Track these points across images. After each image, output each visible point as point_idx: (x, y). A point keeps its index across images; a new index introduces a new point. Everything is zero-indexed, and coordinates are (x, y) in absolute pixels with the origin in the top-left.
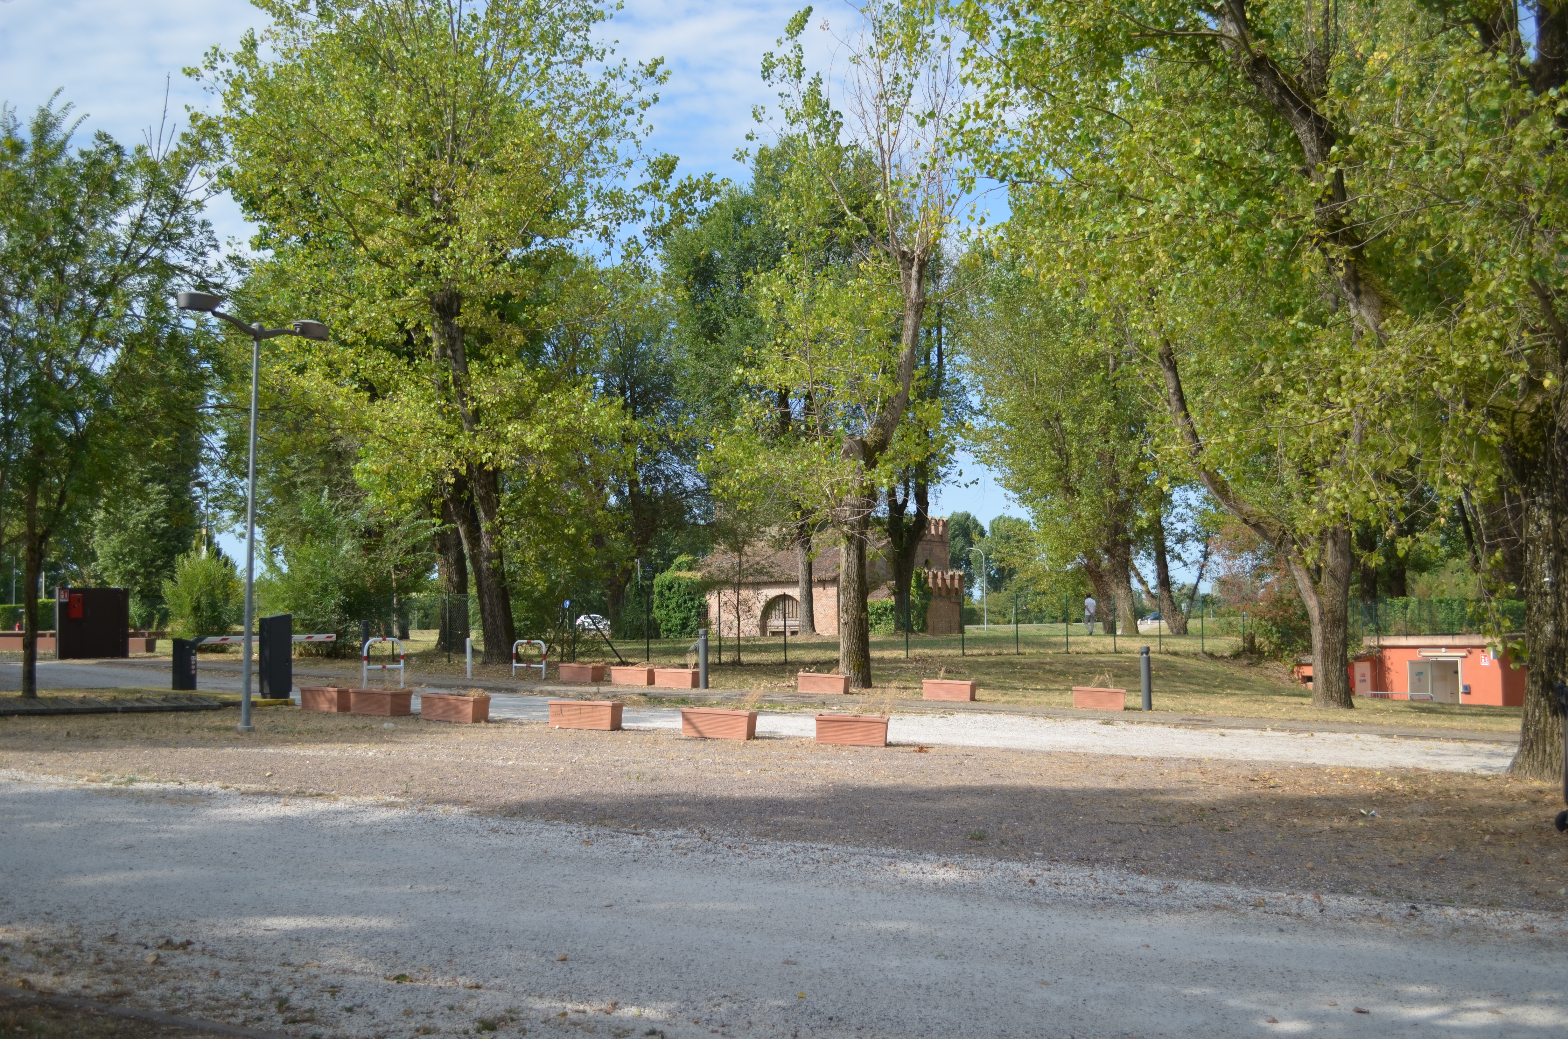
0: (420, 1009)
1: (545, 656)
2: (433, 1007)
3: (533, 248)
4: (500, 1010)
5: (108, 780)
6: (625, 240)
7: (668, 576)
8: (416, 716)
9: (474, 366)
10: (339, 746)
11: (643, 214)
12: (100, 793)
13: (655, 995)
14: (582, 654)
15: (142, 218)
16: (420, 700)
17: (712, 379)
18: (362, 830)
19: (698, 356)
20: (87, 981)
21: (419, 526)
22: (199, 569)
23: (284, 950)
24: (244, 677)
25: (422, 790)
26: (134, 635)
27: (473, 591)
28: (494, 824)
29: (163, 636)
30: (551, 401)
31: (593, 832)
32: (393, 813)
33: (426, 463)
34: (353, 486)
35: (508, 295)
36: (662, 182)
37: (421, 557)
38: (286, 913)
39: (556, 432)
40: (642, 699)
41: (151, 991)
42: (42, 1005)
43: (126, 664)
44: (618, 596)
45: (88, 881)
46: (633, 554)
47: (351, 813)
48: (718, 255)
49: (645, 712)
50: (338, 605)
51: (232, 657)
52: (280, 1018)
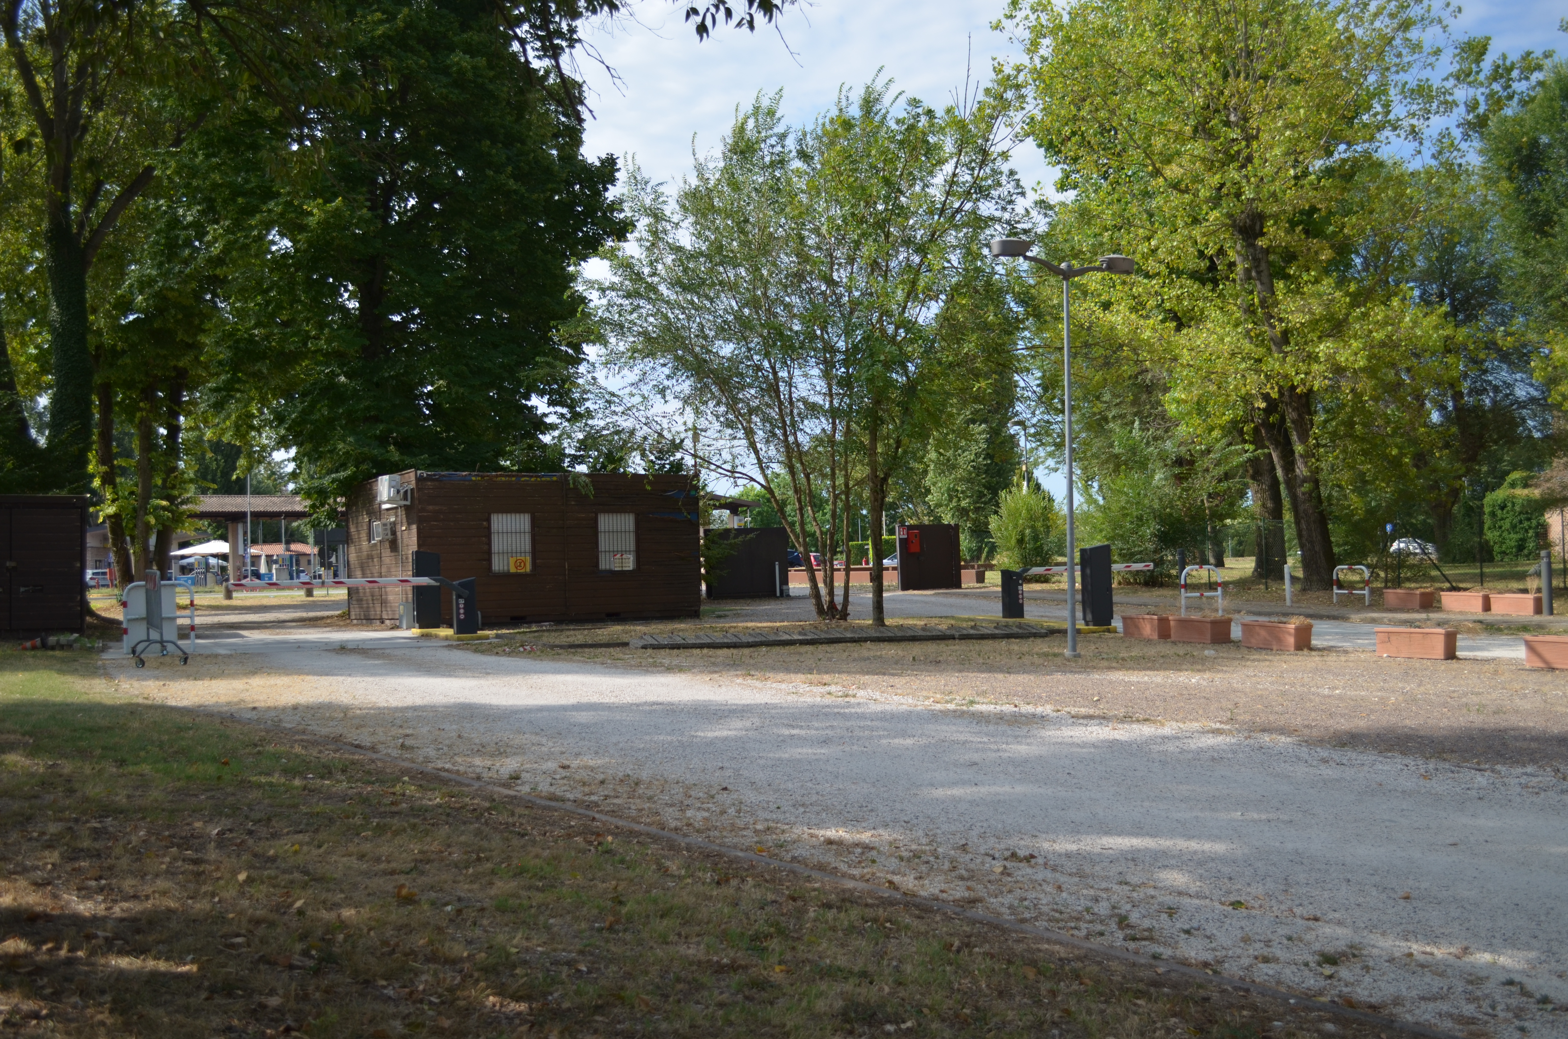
0: (1257, 937)
1: (1367, 583)
2: (1271, 936)
3: (1336, 156)
4: (1341, 946)
5: (951, 701)
6: (1435, 136)
7: (1500, 494)
8: (1237, 644)
9: (1280, 285)
10: (1162, 673)
11: (1455, 103)
12: (945, 713)
13: (1511, 942)
14: (1408, 580)
15: (954, 175)
16: (1240, 628)
17: (1544, 277)
18: (1190, 756)
19: (1527, 253)
20: (943, 886)
21: (1231, 453)
22: (1021, 503)
23: (1120, 869)
24: (1069, 606)
25: (1247, 717)
26: (965, 567)
27: (1288, 516)
28: (1324, 754)
29: (991, 567)
30: (1365, 315)
31: (1431, 766)
32: (1220, 739)
33: (1236, 388)
34: (1163, 416)
35: (1313, 209)
36: (1474, 67)
37: (1234, 484)
38: (1121, 833)
39: (1373, 347)
40: (1478, 626)
41: (1000, 899)
42: (907, 905)
43: (959, 594)
44: (1445, 517)
45: (940, 793)
46: (1461, 472)
47: (1178, 738)
48: (1545, 139)
49: (1483, 639)
50: (1154, 535)
51: (1055, 586)
52: (1120, 935)
